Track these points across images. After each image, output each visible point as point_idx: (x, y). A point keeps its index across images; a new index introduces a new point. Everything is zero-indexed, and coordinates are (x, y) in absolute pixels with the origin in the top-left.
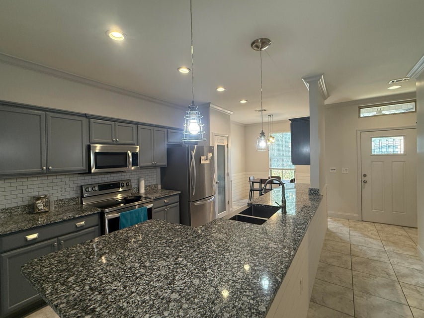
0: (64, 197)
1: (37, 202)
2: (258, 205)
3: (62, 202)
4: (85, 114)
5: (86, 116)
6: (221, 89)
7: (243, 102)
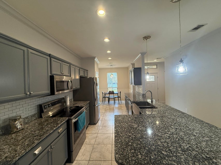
0: (27, 115)
1: (16, 123)
2: (137, 102)
3: (27, 119)
4: (50, 54)
5: (50, 55)
6: (109, 52)
7: (110, 58)
